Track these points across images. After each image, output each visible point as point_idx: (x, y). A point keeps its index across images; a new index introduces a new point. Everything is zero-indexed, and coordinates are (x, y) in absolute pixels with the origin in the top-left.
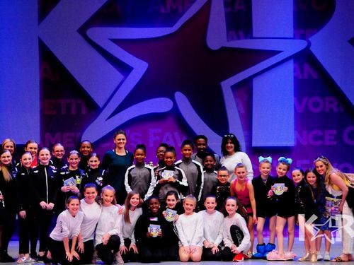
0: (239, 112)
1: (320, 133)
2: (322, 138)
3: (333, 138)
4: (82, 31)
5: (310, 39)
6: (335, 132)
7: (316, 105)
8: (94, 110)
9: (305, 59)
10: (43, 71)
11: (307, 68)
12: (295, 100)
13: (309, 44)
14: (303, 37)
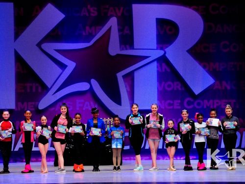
0: (127, 90)
1: (171, 102)
2: (173, 105)
3: (178, 104)
4: (39, 45)
5: (166, 50)
6: (179, 101)
7: (169, 86)
8: (45, 89)
9: (163, 61)
10: (17, 67)
11: (164, 65)
12: (158, 84)
13: (165, 53)
14: (162, 49)
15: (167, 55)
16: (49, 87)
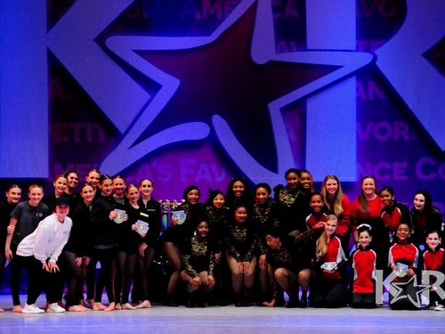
0: (290, 140)
1: (388, 166)
2: (390, 172)
3: (403, 171)
4: (100, 40)
5: (376, 52)
6: (405, 165)
7: (383, 131)
8: (113, 136)
9: (370, 76)
10: (53, 89)
11: (372, 86)
12: (357, 127)
13: (375, 58)
14: (367, 49)
15: (378, 63)
16: (123, 131)
